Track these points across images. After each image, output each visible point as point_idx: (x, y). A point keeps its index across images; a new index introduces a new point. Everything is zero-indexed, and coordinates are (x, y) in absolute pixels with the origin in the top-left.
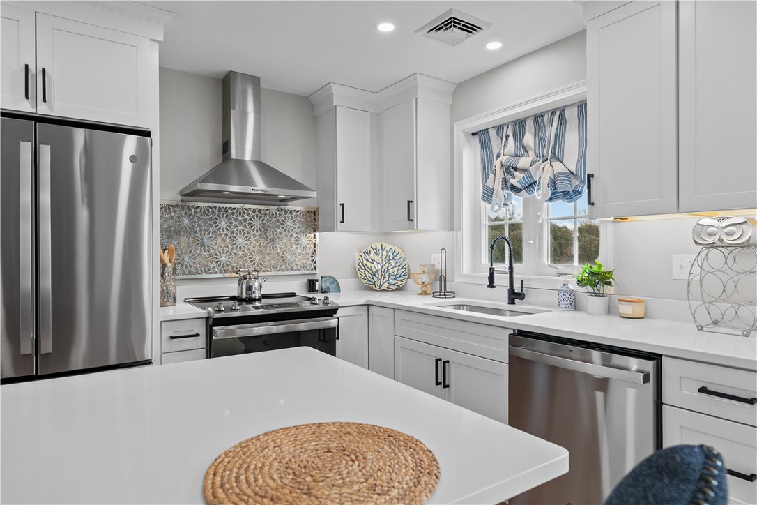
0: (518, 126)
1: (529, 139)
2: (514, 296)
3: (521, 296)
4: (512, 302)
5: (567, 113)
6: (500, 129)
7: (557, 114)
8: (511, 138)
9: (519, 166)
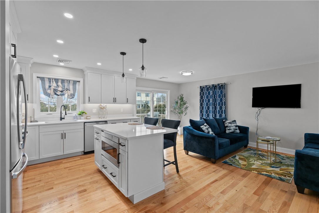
0: (57, 80)
1: (60, 84)
2: (61, 119)
3: (64, 118)
4: (61, 120)
5: (70, 82)
6: (49, 79)
7: (68, 81)
8: (54, 82)
9: (59, 90)
